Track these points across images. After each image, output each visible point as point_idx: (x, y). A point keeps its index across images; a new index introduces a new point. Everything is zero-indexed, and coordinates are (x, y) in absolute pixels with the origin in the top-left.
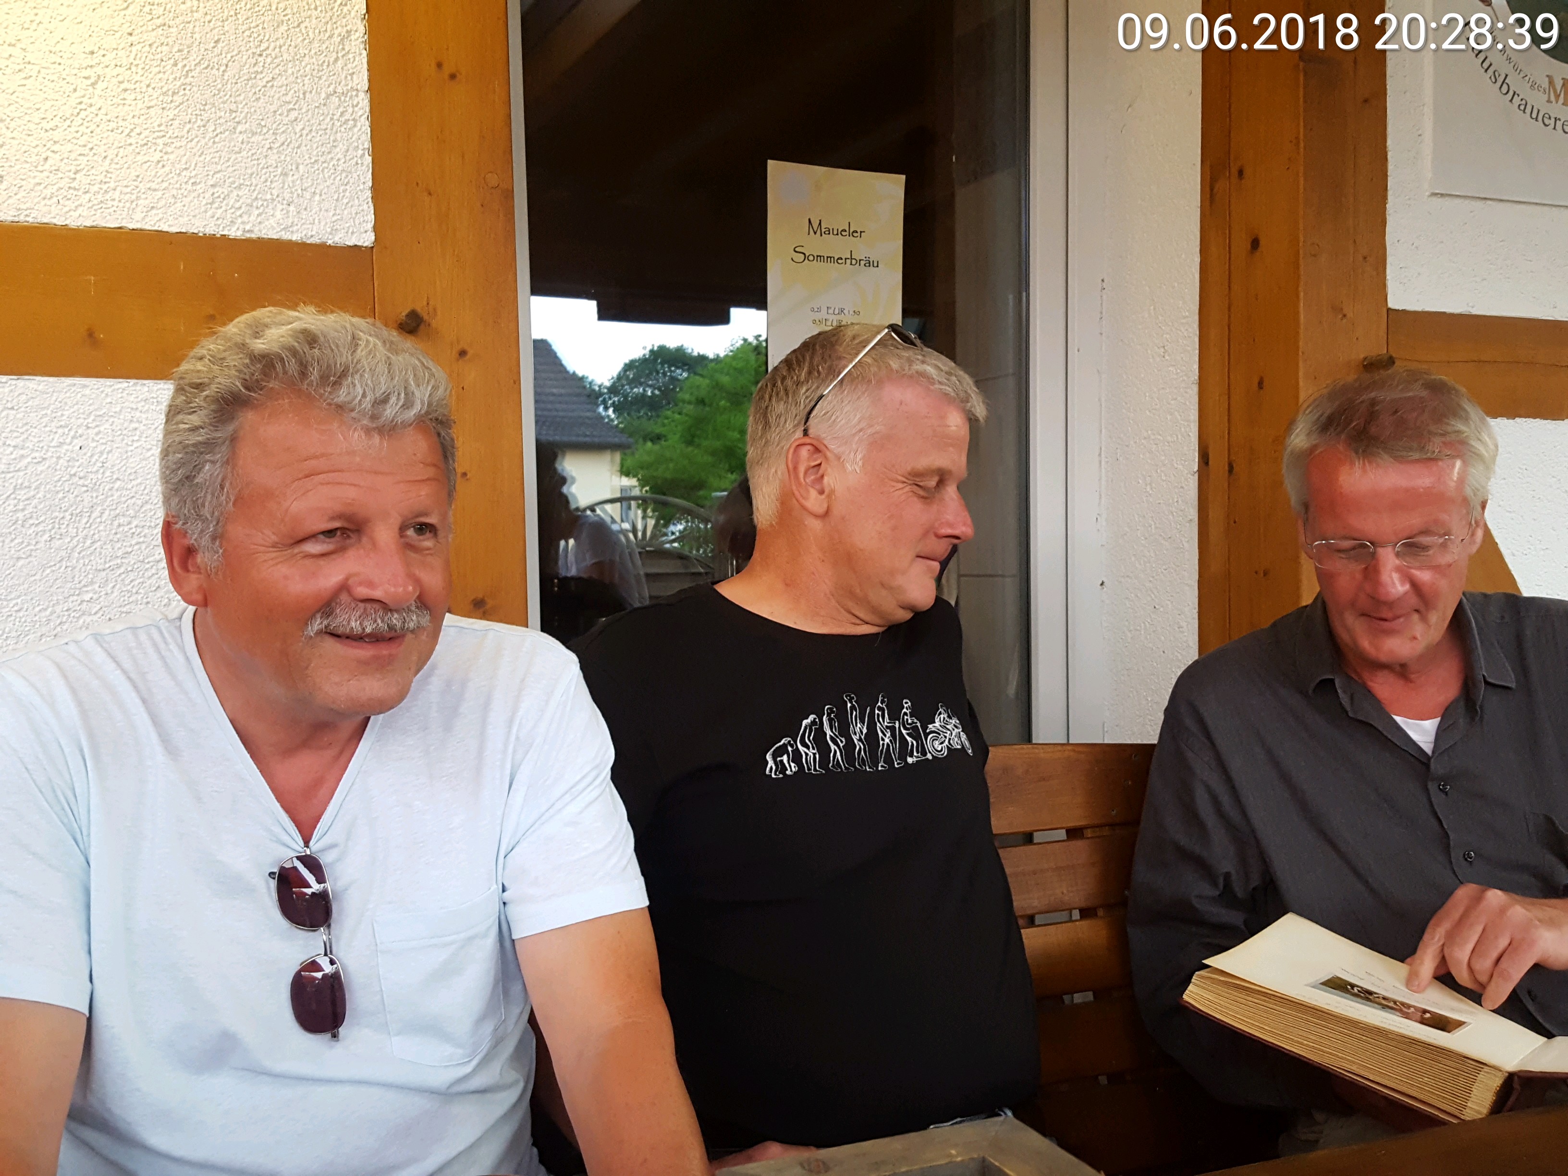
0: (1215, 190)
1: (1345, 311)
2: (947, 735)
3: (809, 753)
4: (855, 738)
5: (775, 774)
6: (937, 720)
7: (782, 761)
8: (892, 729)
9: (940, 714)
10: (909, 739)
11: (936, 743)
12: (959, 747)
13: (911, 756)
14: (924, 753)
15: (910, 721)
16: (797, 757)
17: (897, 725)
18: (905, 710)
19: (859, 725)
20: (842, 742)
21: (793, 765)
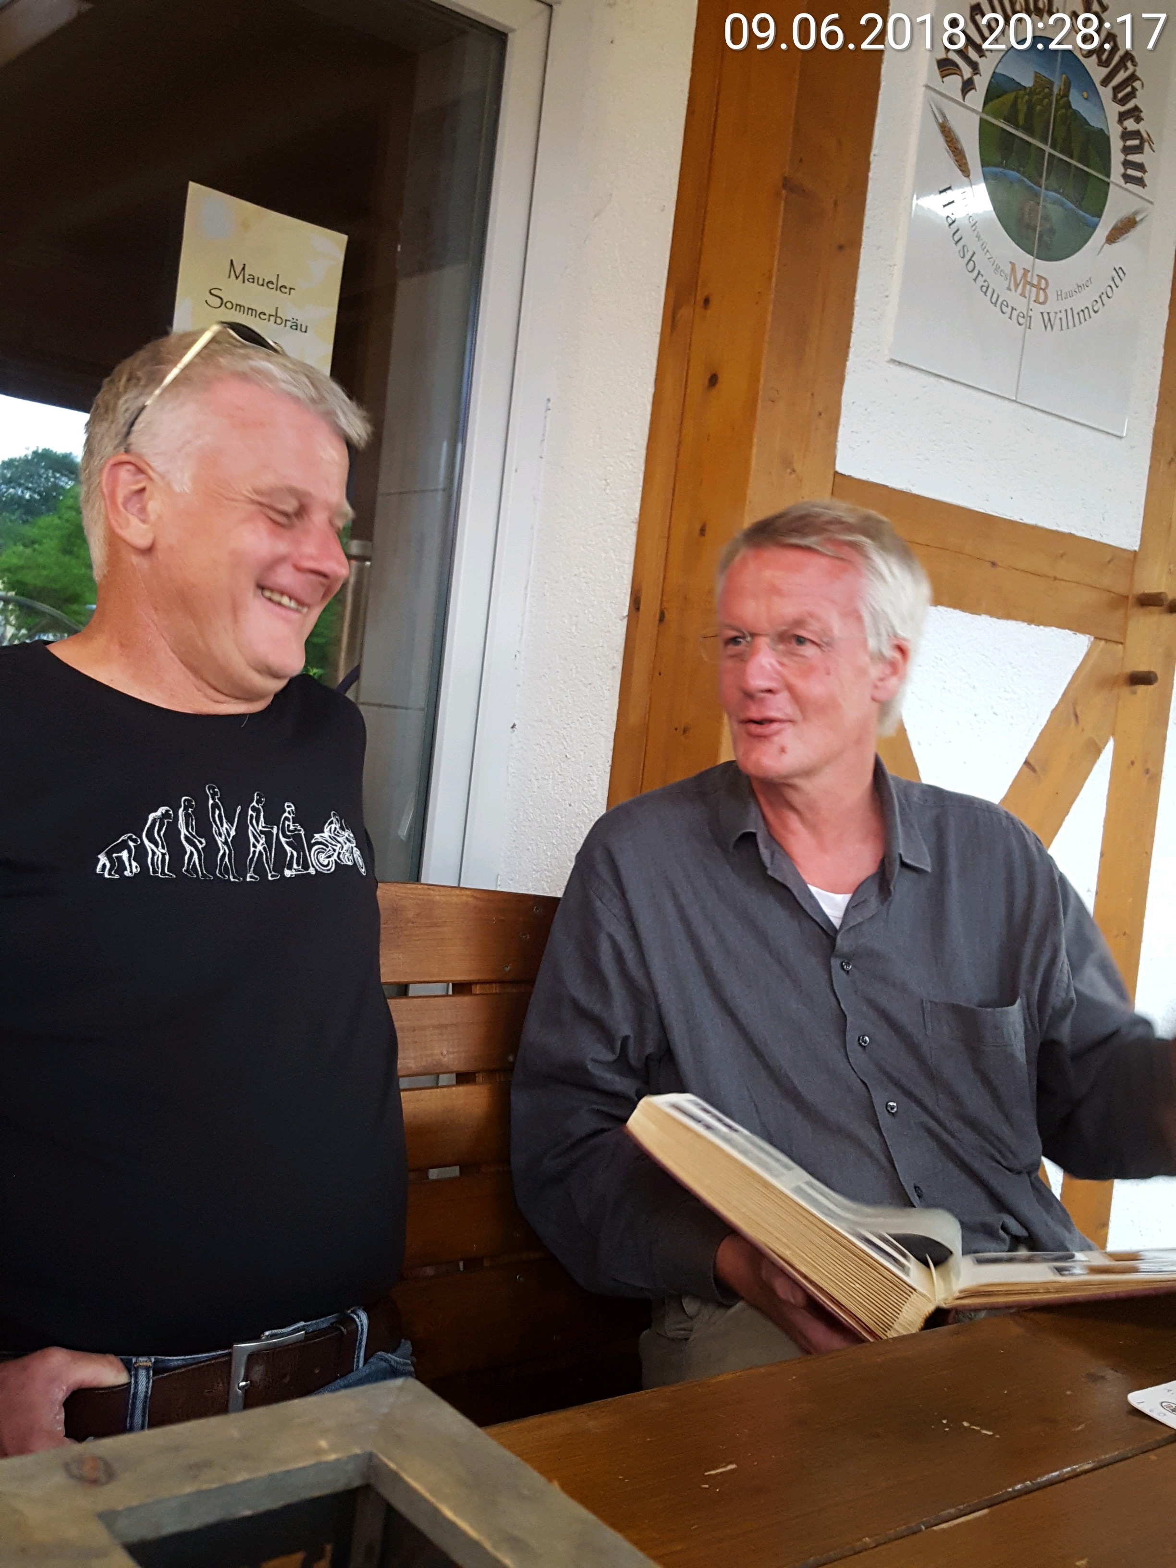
0: (678, 316)
1: (796, 466)
2: (337, 849)
3: (157, 853)
4: (220, 840)
5: (110, 874)
6: (326, 830)
7: (120, 859)
8: (268, 835)
9: (332, 823)
10: (288, 849)
11: (322, 857)
12: (350, 863)
13: (290, 867)
14: (306, 866)
15: (292, 828)
16: (140, 855)
17: (275, 831)
18: (286, 814)
19: (225, 825)
20: (201, 843)
21: (134, 864)
